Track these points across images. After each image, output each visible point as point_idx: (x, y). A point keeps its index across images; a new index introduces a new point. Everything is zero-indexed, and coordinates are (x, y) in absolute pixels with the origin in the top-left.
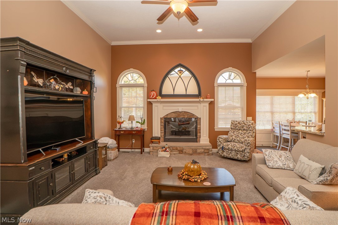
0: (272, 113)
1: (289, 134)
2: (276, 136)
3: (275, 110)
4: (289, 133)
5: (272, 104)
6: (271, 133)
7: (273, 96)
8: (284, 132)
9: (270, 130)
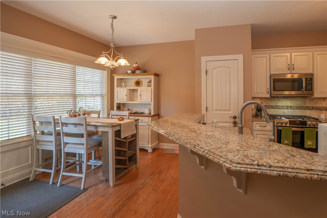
0: (30, 97)
1: (83, 144)
2: (40, 151)
3: (37, 89)
4: (83, 140)
5: (29, 76)
6: (28, 146)
7: (33, 58)
8: (67, 139)
9: (25, 139)
